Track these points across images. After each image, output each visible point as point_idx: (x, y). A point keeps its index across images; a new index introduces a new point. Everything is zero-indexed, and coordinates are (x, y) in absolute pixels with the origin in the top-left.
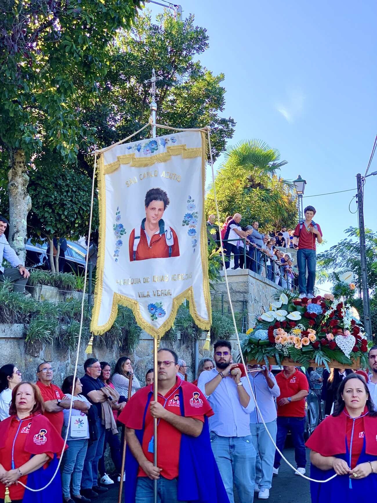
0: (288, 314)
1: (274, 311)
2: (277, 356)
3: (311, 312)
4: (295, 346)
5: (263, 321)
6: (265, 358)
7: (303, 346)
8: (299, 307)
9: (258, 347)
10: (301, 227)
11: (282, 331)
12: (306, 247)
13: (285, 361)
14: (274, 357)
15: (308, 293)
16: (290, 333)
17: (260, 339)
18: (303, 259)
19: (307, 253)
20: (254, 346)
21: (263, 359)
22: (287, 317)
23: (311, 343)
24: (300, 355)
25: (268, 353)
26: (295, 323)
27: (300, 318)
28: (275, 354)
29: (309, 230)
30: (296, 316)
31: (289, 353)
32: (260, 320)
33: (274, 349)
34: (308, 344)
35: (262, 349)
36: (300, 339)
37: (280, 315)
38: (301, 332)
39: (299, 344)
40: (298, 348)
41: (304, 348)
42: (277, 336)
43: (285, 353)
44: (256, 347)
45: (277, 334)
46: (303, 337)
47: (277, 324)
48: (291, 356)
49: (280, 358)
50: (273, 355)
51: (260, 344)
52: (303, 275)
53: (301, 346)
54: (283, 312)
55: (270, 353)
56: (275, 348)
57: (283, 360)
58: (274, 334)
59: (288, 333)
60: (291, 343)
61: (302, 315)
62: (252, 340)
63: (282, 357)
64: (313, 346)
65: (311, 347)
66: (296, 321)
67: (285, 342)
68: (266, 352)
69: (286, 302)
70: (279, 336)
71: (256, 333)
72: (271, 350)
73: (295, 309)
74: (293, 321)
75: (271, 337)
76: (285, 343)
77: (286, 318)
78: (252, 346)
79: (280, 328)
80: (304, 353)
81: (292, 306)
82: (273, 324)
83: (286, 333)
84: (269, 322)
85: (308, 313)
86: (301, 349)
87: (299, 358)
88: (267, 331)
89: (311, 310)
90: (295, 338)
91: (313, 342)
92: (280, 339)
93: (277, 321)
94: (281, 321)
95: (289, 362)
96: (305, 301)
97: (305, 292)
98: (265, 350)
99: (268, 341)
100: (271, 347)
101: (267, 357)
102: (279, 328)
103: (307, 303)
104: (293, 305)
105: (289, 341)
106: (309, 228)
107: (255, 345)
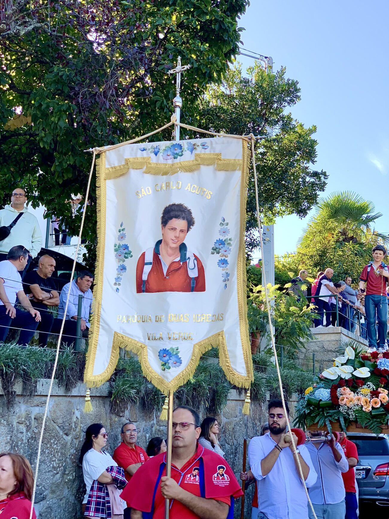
0: (355, 370)
1: (338, 366)
2: (342, 420)
3: (383, 368)
4: (364, 409)
5: (326, 378)
6: (327, 423)
7: (373, 408)
8: (368, 362)
9: (318, 409)
10: (369, 269)
11: (348, 390)
12: (374, 292)
13: (351, 427)
14: (338, 420)
15: (379, 347)
16: (357, 393)
17: (321, 400)
18: (372, 306)
19: (376, 299)
20: (313, 408)
21: (325, 423)
22: (354, 373)
23: (382, 405)
24: (369, 419)
25: (331, 416)
26: (364, 381)
27: (369, 375)
28: (339, 418)
29: (378, 273)
30: (364, 372)
31: (356, 416)
32: (322, 378)
33: (337, 412)
34: (378, 406)
35: (323, 411)
36: (369, 400)
37: (345, 371)
38: (371, 392)
39: (368, 406)
40: (367, 411)
41: (373, 411)
42: (341, 396)
43: (351, 417)
44: (316, 409)
45: (341, 395)
46: (373, 398)
47: (341, 382)
48: (358, 420)
49: (345, 423)
50: (336, 418)
51: (321, 406)
52: (373, 325)
53: (370, 408)
54: (349, 369)
55: (333, 417)
56: (339, 411)
57: (349, 425)
58: (338, 394)
59: (354, 393)
60: (358, 405)
61: (371, 372)
62: (312, 401)
63: (348, 421)
64: (384, 408)
65: (383, 409)
66: (364, 379)
67: (351, 403)
68: (328, 414)
69: (352, 357)
70: (344, 396)
71: (316, 392)
72: (334, 413)
73: (363, 365)
74: (360, 378)
75: (334, 397)
76: (350, 405)
77: (353, 375)
78: (311, 408)
79: (345, 387)
80: (374, 417)
81: (359, 362)
82: (337, 383)
83: (352, 392)
84: (332, 380)
85: (379, 370)
86: (371, 412)
87: (368, 422)
88: (329, 390)
89: (382, 365)
90: (363, 399)
91: (385, 404)
92: (345, 399)
93: (341, 379)
94: (347, 378)
95: (357, 427)
96: (375, 355)
97: (375, 346)
98: (327, 413)
99: (331, 402)
100: (334, 410)
101: (330, 421)
102: (343, 386)
103: (377, 358)
104: (361, 360)
105: (356, 402)
106: (379, 270)
107: (315, 406)
